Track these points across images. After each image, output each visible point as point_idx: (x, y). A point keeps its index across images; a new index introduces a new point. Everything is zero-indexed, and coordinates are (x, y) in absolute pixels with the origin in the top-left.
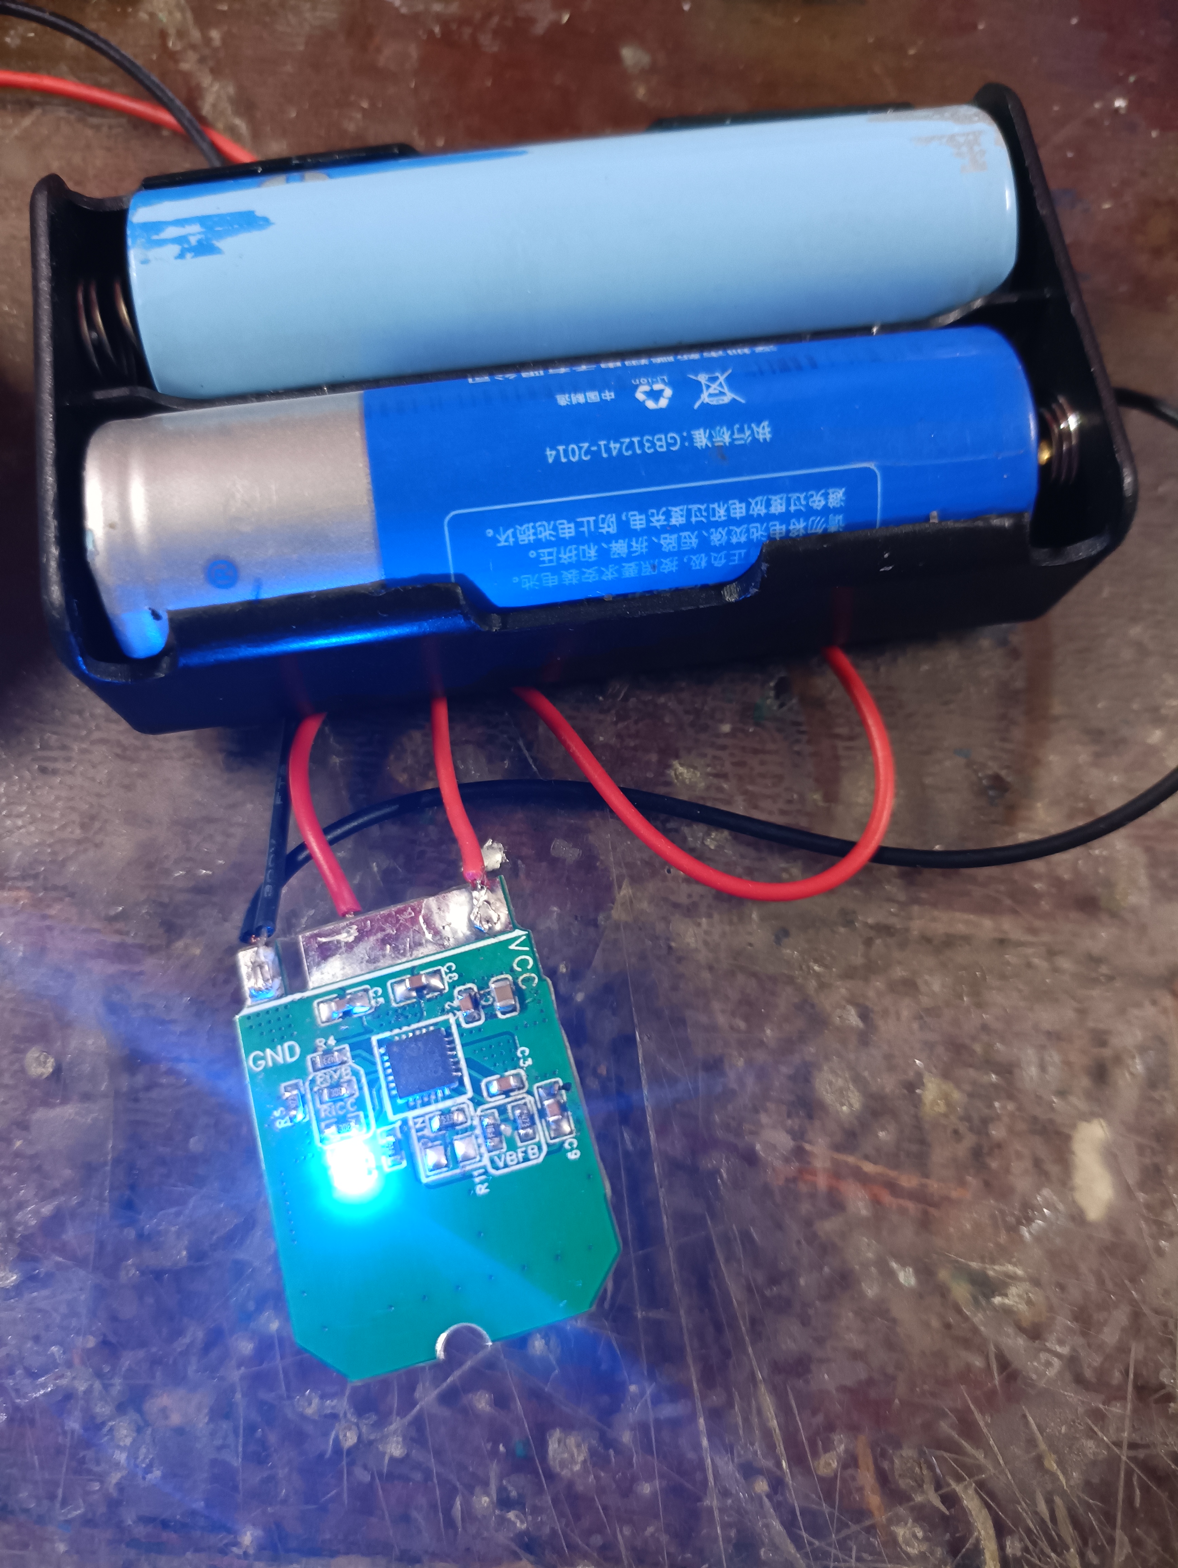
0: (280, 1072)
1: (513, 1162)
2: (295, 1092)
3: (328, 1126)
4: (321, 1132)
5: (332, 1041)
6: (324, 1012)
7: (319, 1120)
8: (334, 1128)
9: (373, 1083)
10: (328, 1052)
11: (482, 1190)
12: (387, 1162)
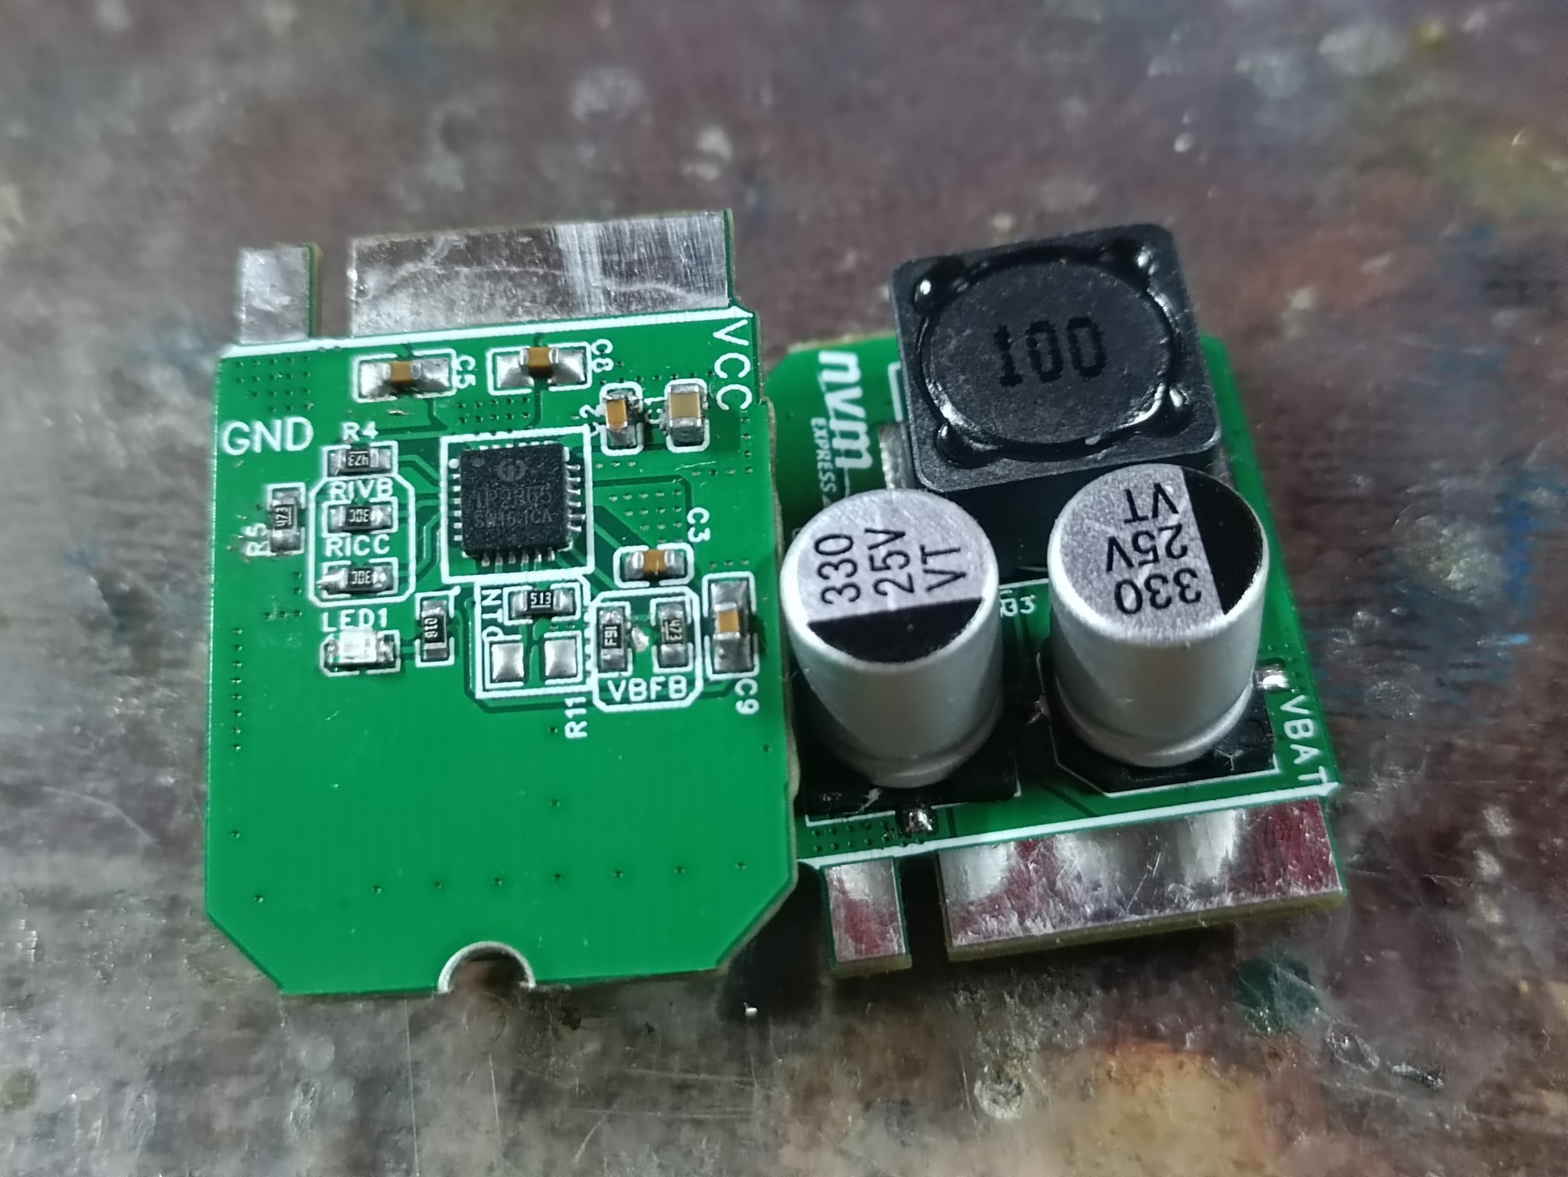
0: (270, 465)
1: (639, 696)
5: (370, 430)
6: (367, 378)
9: (426, 515)
11: (574, 732)
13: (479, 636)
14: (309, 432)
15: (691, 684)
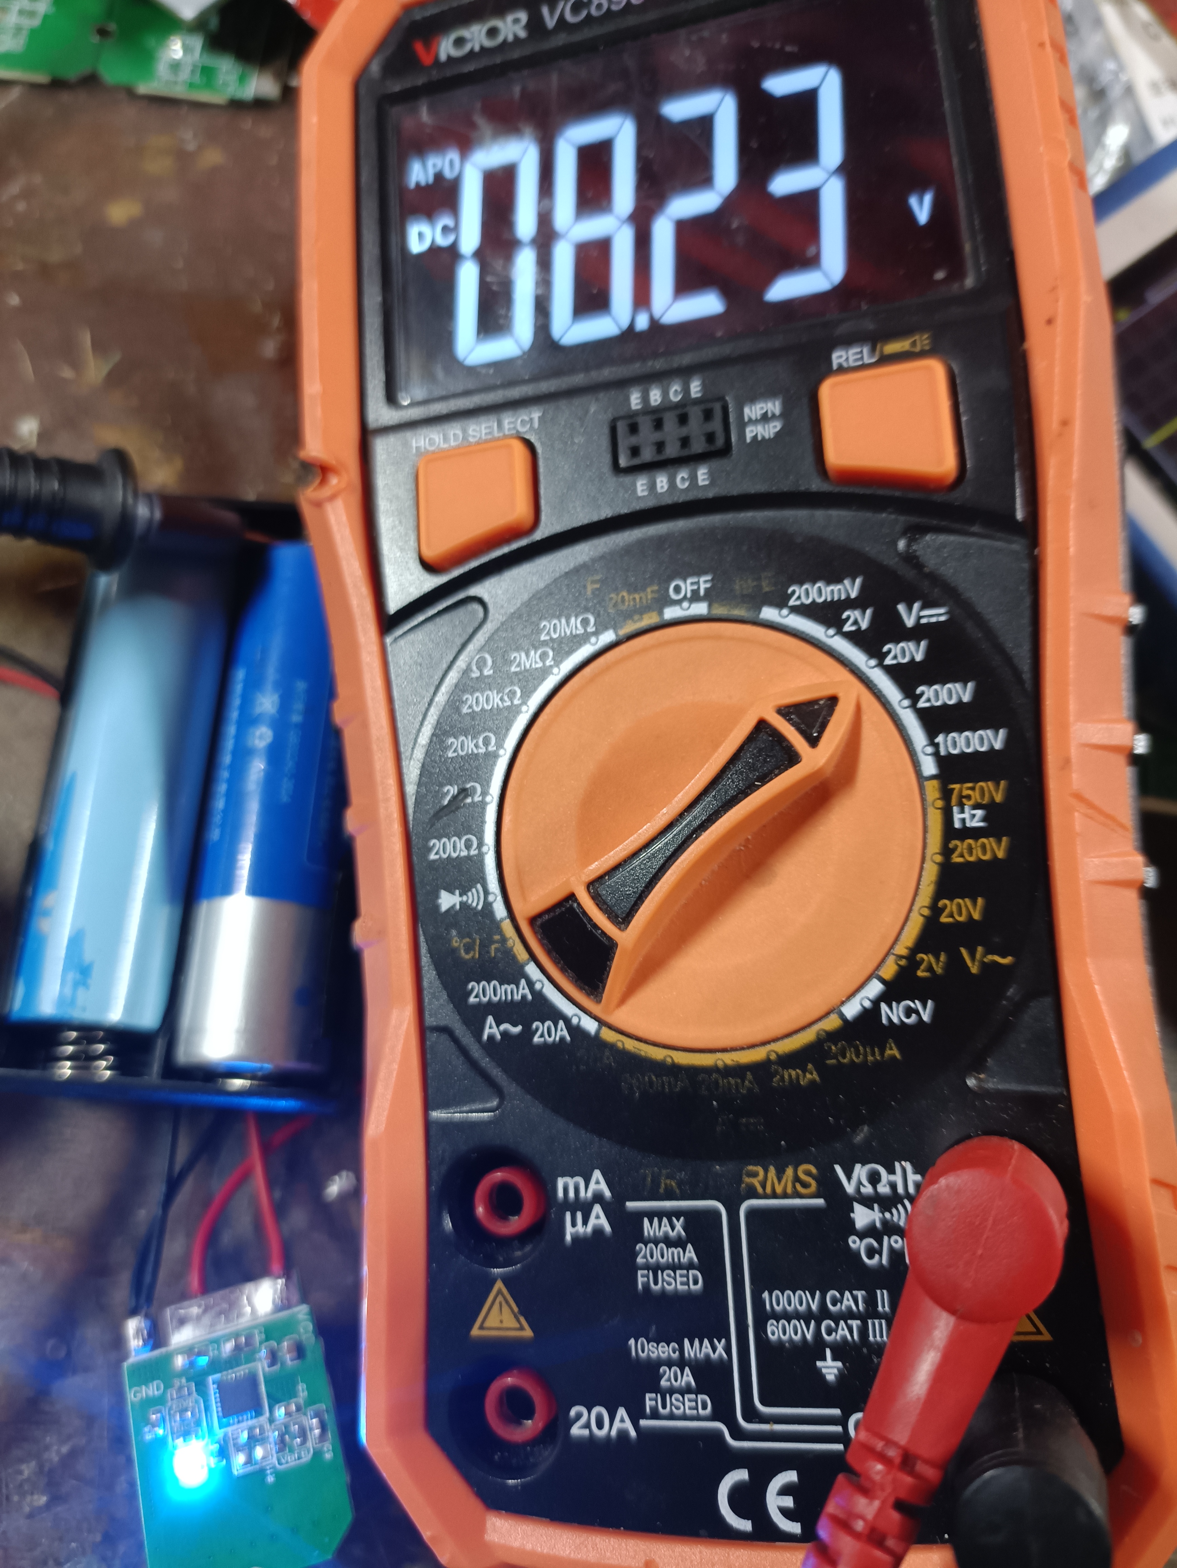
0: (150, 1403)
1: (291, 1461)
2: (159, 1415)
3: (178, 1438)
4: (173, 1440)
5: (184, 1380)
6: (180, 1361)
7: (172, 1433)
8: (181, 1439)
9: (207, 1409)
10: (180, 1388)
11: (270, 1479)
12: (213, 1461)
13: (232, 1449)
14: (162, 1386)
15: (308, 1452)
